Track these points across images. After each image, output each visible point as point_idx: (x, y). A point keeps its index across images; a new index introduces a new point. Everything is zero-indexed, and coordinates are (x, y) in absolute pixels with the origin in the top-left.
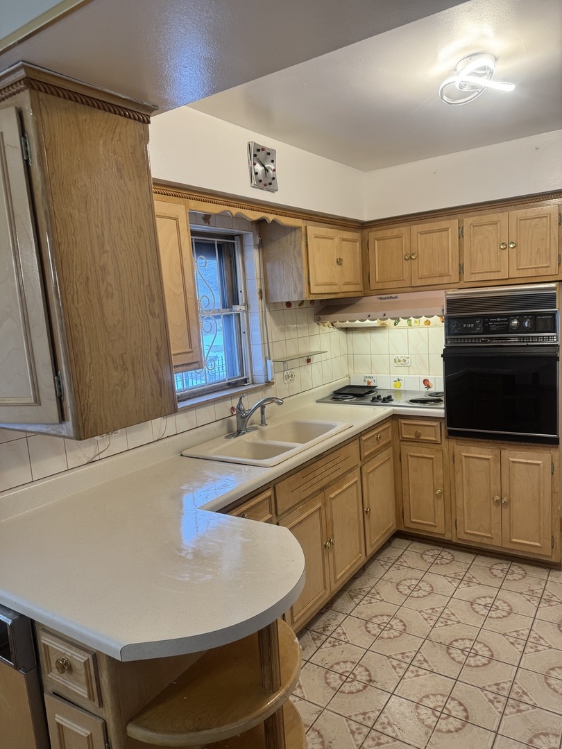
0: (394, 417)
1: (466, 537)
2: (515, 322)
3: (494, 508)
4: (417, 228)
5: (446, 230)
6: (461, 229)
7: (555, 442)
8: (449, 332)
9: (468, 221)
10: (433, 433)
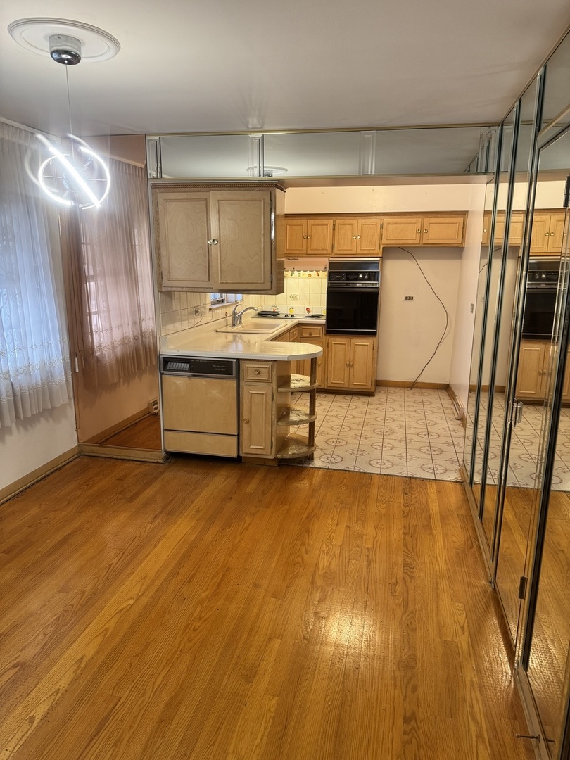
0: (299, 325)
1: (332, 385)
2: (361, 276)
3: (346, 368)
4: (311, 222)
5: (327, 225)
6: (334, 226)
7: (374, 334)
8: (330, 279)
9: (338, 221)
10: (318, 332)
